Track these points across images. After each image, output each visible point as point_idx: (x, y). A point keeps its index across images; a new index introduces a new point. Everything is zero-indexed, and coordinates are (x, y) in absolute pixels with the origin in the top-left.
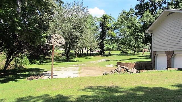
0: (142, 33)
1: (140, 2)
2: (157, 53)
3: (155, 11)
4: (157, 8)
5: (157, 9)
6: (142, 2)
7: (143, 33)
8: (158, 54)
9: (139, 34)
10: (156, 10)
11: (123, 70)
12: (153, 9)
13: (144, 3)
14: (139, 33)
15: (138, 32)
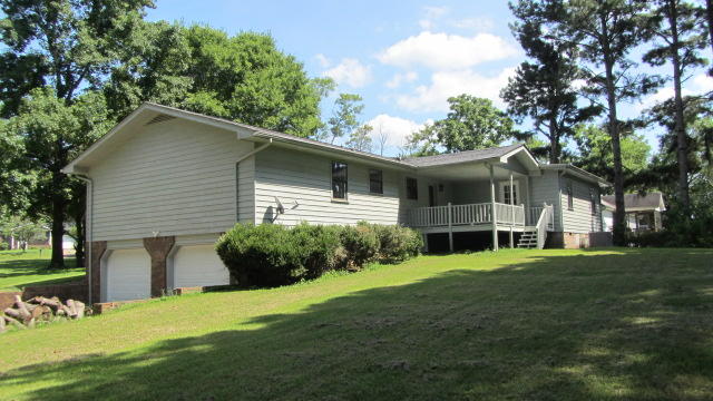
0: (30, 173)
1: (7, 47)
2: (109, 247)
3: (71, 93)
4: (78, 83)
5: (76, 86)
6: (16, 49)
7: (33, 172)
8: (111, 251)
9: (18, 176)
10: (75, 91)
11: (38, 310)
12: (64, 83)
13: (23, 54)
14: (15, 173)
15: (10, 168)
